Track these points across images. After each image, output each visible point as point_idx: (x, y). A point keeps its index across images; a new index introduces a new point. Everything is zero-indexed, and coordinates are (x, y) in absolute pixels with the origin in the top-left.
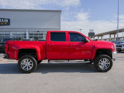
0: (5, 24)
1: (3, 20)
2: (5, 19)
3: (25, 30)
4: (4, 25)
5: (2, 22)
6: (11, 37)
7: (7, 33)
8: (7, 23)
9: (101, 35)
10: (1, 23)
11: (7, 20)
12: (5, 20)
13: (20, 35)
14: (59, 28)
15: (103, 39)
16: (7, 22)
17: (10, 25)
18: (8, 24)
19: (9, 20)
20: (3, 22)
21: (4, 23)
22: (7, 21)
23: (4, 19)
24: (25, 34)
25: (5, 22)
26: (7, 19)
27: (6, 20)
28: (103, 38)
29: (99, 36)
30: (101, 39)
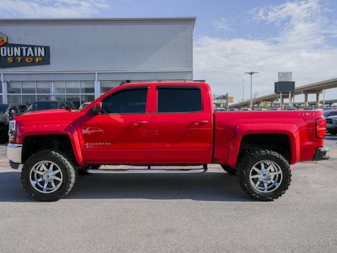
0: (37, 60)
1: (30, 49)
2: (37, 47)
3: (90, 78)
4: (33, 63)
5: (28, 55)
6: (53, 99)
7: (41, 86)
8: (41, 59)
9: (316, 89)
10: (27, 60)
11: (43, 49)
12: (36, 49)
13: (77, 90)
14: (188, 70)
15: (322, 102)
16: (43, 55)
17: (49, 64)
18: (45, 60)
19: (47, 49)
20: (32, 55)
21: (34, 57)
22: (41, 52)
23: (33, 47)
24: (92, 90)
25: (36, 55)
26: (41, 47)
27: (39, 49)
28: (320, 100)
29: (307, 91)
30: (315, 100)
